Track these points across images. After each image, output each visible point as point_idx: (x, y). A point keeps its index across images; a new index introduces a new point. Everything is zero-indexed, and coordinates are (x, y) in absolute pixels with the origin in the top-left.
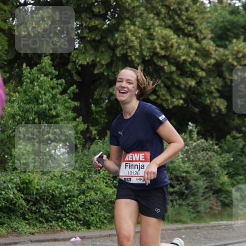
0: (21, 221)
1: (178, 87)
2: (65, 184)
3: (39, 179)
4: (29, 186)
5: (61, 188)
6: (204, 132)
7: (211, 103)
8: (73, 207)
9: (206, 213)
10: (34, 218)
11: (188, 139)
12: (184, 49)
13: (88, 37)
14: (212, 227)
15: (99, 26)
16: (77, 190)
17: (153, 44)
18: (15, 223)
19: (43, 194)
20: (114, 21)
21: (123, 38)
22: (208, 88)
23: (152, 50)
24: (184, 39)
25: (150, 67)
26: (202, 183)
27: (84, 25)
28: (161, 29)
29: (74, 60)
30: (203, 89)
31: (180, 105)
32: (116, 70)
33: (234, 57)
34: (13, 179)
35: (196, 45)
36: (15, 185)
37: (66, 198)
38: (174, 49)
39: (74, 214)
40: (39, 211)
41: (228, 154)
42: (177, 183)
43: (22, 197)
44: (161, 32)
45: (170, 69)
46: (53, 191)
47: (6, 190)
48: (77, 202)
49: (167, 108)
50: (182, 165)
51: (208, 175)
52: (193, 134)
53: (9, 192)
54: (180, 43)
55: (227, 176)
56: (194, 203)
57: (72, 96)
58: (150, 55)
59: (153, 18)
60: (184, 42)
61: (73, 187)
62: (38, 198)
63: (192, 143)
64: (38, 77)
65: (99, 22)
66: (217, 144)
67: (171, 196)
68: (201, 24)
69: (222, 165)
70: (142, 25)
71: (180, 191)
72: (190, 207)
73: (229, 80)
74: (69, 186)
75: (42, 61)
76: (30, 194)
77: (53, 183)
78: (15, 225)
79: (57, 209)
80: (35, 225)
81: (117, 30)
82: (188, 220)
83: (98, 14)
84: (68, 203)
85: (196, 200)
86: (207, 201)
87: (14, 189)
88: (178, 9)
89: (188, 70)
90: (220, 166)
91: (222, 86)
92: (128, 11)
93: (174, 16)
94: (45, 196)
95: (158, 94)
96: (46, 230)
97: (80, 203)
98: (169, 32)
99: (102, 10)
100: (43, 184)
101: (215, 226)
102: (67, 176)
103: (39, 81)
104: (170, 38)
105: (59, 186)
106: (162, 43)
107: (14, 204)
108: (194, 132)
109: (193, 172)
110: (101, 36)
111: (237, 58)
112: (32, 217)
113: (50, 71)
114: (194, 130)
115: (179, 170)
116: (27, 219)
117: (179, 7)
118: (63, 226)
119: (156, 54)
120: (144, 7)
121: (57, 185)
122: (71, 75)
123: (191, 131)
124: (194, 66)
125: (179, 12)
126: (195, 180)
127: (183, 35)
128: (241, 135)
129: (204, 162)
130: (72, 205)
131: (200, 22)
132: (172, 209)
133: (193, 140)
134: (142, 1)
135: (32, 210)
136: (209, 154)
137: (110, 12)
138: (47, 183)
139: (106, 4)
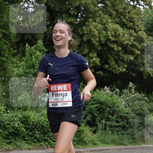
0: (22, 141)
1: (123, 61)
3: (34, 115)
4: (28, 119)
6: (138, 89)
7: (144, 70)
9: (139, 139)
11: (128, 93)
12: (127, 37)
14: (143, 148)
15: (74, 22)
17: (107, 33)
18: (18, 142)
19: (37, 125)
20: (82, 19)
21: (88, 30)
22: (142, 61)
23: (107, 38)
24: (127, 31)
25: (105, 48)
26: (137, 121)
28: (112, 25)
30: (138, 61)
31: (123, 72)
32: (83, 49)
34: (18, 115)
35: (135, 34)
36: (19, 119)
38: (120, 37)
40: (34, 135)
42: (121, 120)
43: (23, 126)
45: (118, 49)
46: (43, 123)
47: (14, 122)
49: (115, 73)
50: (124, 109)
51: (141, 116)
52: (131, 90)
53: (15, 123)
54: (124, 33)
56: (131, 132)
58: (105, 41)
59: (107, 18)
60: (127, 33)
62: (33, 127)
63: (131, 96)
64: (34, 52)
65: (74, 20)
66: (147, 96)
67: (117, 128)
68: (138, 21)
69: (150, 110)
70: (100, 22)
71: (123, 125)
72: (129, 135)
75: (37, 42)
76: (28, 125)
77: (43, 118)
78: (18, 143)
79: (44, 134)
80: (31, 144)
81: (85, 25)
82: (128, 143)
83: (73, 15)
85: (133, 131)
86: (140, 132)
87: (19, 121)
88: (123, 12)
89: (129, 50)
90: (149, 110)
92: (92, 13)
93: (121, 16)
94: (37, 126)
95: (110, 64)
96: (37, 147)
98: (117, 26)
99: (76, 12)
100: (36, 119)
101: (145, 148)
103: (36, 55)
104: (118, 30)
105: (47, 120)
106: (113, 33)
107: (18, 131)
108: (133, 88)
109: (131, 113)
110: (74, 28)
112: (29, 139)
113: (42, 49)
114: (133, 87)
115: (122, 112)
116: (26, 140)
117: (124, 11)
118: (48, 145)
119: (109, 40)
120: (102, 11)
121: (45, 119)
123: (131, 88)
124: (133, 48)
125: (124, 14)
126: (133, 118)
127: (126, 28)
129: (138, 107)
131: (138, 20)
132: (117, 136)
133: (132, 94)
134: (100, 7)
135: (29, 134)
136: (142, 102)
137: (80, 13)
138: (39, 118)
139: (78, 8)
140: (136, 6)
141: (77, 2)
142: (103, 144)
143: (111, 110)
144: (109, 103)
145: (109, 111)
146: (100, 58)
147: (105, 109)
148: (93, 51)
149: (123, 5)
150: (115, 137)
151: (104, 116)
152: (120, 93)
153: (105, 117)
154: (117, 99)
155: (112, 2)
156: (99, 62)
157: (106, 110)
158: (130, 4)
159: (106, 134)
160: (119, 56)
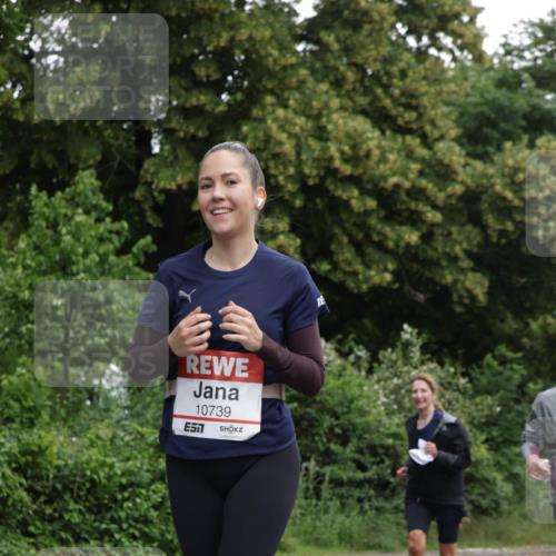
0: (19, 540)
1: (381, 246)
2: (121, 457)
3: (62, 444)
4: (40, 460)
5: (112, 466)
6: (435, 347)
7: (456, 281)
8: (137, 510)
10: (47, 532)
11: (400, 363)
12: (395, 162)
13: (181, 129)
15: (208, 108)
16: (148, 471)
17: (325, 149)
18: (4, 542)
19: (72, 479)
20: (240, 96)
21: (261, 135)
22: (448, 250)
23: (324, 164)
24: (395, 140)
25: (318, 200)
27: (175, 103)
28: (344, 118)
29: (149, 180)
30: (436, 250)
31: (384, 284)
33: (508, 180)
34: (2, 445)
35: (422, 152)
36: (6, 458)
37: (123, 488)
38: (372, 163)
39: (139, 526)
40: (61, 517)
41: (489, 398)
42: (372, 459)
43: (21, 484)
44: (346, 123)
45: (365, 205)
46: (94, 471)
48: (147, 499)
49: (356, 291)
50: (385, 420)
52: (411, 352)
54: (387, 148)
55: (486, 446)
57: (142, 260)
58: (318, 175)
59: (326, 92)
60: (396, 147)
61: (139, 465)
62: (59, 486)
63: (409, 372)
64: (66, 215)
65: (208, 98)
66: (464, 375)
67: (358, 490)
68: (434, 106)
69: (476, 422)
70: (302, 107)
71: (380, 479)
73: (495, 230)
74: (131, 463)
75: (77, 178)
76: (41, 478)
77: (94, 453)
79: (100, 512)
81: (246, 116)
82: (397, 544)
83: (205, 79)
84: (127, 499)
87: (5, 465)
89: (404, 207)
90: (471, 422)
91: (479, 245)
92: (271, 75)
93: (374, 88)
94: (74, 482)
97: (153, 502)
98: (361, 124)
99: (214, 71)
100: (71, 457)
102: (127, 438)
103: (72, 223)
104: (364, 137)
105: (109, 460)
106: (346, 148)
107: (4, 501)
108: (414, 346)
110: (209, 128)
111: (513, 182)
112: (44, 530)
113: (94, 202)
114: (415, 341)
115: (378, 431)
116: (32, 535)
117: (384, 68)
119: (331, 172)
120: (307, 68)
121: (102, 458)
122: (141, 213)
123: (407, 345)
124: (416, 200)
125: (385, 79)
127: (392, 129)
128: (519, 355)
130: (135, 504)
131: (433, 101)
132: (359, 519)
133: (411, 364)
134: (302, 54)
135: (44, 514)
136: (448, 396)
137: (233, 75)
138: (79, 454)
139: (223, 57)
140: (426, 53)
141: (219, 36)
142: (309, 548)
143: (337, 425)
144: (333, 397)
145: (331, 429)
146: (301, 237)
147: (317, 420)
148: (277, 210)
149: (381, 49)
150: (353, 521)
151: (314, 444)
152: (371, 363)
153: (318, 449)
154: (361, 386)
155: (343, 39)
156: (299, 250)
157: (321, 424)
158: (407, 44)
159: (319, 511)
160: (367, 230)
